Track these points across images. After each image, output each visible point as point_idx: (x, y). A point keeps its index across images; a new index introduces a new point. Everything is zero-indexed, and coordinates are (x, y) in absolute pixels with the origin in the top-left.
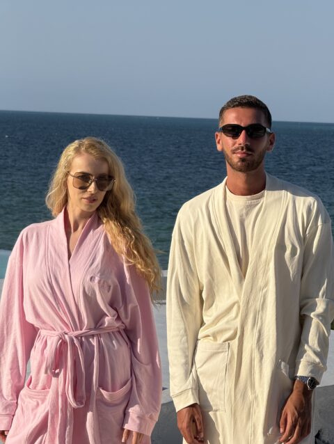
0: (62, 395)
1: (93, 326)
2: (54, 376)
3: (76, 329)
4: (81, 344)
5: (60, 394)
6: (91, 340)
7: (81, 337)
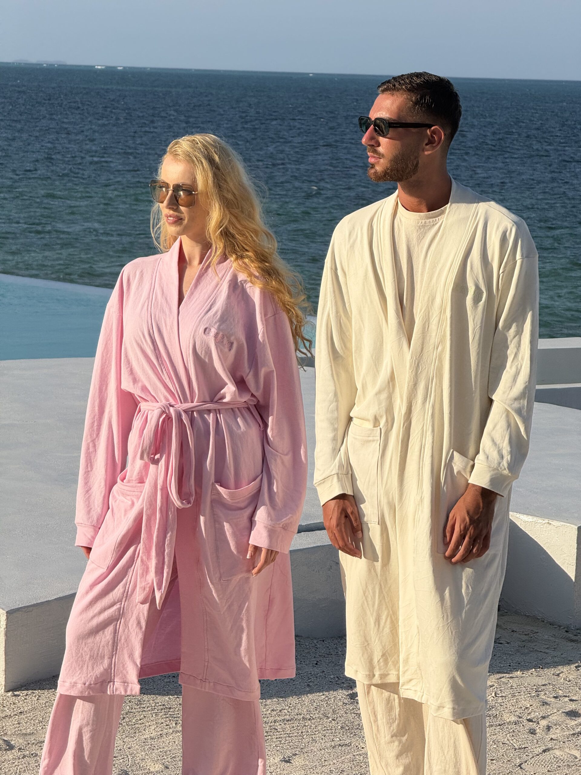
0: (162, 489)
1: (208, 399)
2: (152, 464)
3: (186, 400)
4: (192, 420)
5: (159, 487)
6: (205, 416)
7: (193, 412)
